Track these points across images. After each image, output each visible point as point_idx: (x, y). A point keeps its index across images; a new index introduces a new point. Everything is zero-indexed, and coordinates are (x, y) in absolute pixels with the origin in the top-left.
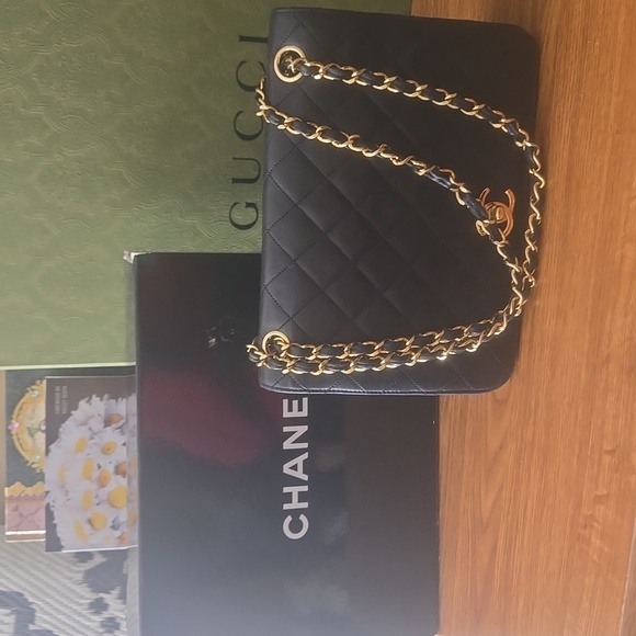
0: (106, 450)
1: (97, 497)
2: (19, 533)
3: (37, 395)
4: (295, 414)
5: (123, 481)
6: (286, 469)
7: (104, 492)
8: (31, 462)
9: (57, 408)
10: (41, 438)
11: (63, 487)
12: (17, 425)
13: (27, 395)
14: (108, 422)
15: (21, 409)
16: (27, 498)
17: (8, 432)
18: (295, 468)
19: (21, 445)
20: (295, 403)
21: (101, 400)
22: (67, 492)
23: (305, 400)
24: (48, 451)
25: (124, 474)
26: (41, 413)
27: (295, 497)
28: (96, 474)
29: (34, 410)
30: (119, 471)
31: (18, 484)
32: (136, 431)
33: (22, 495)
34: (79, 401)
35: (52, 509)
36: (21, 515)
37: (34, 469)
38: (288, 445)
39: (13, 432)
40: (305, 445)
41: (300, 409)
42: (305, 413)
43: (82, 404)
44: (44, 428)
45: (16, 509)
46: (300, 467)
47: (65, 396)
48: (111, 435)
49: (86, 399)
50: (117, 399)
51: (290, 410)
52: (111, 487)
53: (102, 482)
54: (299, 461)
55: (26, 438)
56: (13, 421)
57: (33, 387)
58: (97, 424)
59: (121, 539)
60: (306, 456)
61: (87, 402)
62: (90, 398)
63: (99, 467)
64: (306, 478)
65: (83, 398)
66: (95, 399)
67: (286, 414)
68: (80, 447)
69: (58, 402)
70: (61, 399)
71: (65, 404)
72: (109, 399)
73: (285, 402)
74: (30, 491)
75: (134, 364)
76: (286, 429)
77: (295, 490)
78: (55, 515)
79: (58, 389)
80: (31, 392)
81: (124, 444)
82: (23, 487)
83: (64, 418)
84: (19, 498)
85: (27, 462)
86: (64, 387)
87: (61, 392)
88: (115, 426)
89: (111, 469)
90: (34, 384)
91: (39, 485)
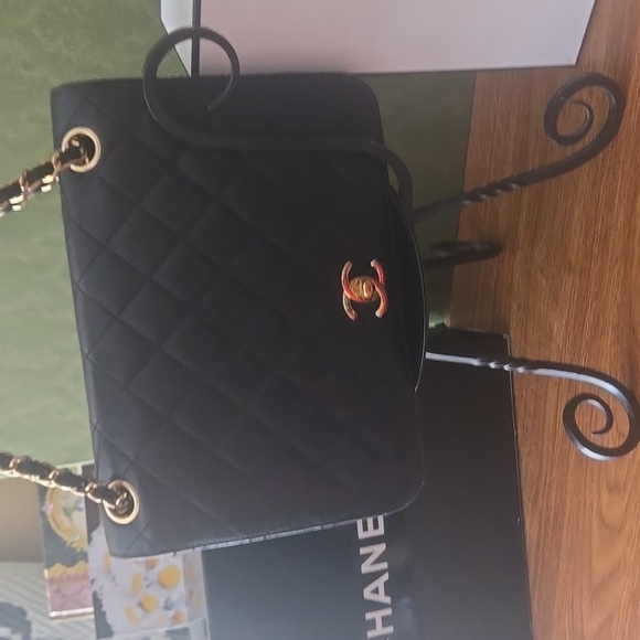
1: (146, 579)
2: (64, 613)
4: (372, 533)
6: (367, 593)
7: (153, 574)
8: (70, 542)
11: (109, 573)
12: (51, 506)
16: (69, 579)
17: (43, 514)
18: (376, 591)
19: (58, 526)
20: (370, 521)
22: (114, 579)
23: (381, 518)
24: (90, 539)
27: (379, 623)
31: (58, 565)
33: (64, 576)
35: (99, 597)
36: (64, 596)
37: (74, 550)
38: (366, 568)
39: (48, 513)
40: (385, 565)
41: (376, 526)
42: (381, 532)
44: (80, 506)
45: (58, 591)
46: (382, 590)
51: (365, 528)
52: (160, 568)
53: (150, 564)
54: (380, 583)
55: (62, 517)
56: (47, 503)
59: (176, 618)
60: (386, 577)
64: (388, 600)
67: (362, 535)
73: (359, 522)
74: (71, 571)
76: (363, 551)
77: (377, 616)
78: (104, 602)
82: (64, 568)
84: (61, 580)
85: (66, 542)
91: (80, 564)
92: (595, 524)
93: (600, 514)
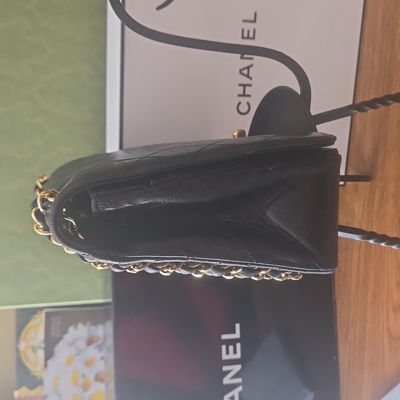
0: (89, 363)
1: (82, 398)
3: (39, 322)
4: (231, 356)
5: (102, 386)
7: (87, 395)
8: (33, 371)
9: (53, 333)
10: (41, 354)
11: (57, 391)
12: (24, 345)
13: (31, 321)
14: (90, 342)
15: (27, 332)
16: (31, 398)
17: (17, 350)
18: (232, 398)
20: (231, 348)
21: (85, 326)
22: (60, 396)
23: (238, 345)
24: (46, 365)
25: (102, 380)
26: (41, 335)
28: (81, 381)
29: (36, 333)
30: (98, 378)
31: (24, 388)
32: (112, 348)
33: (27, 396)
34: (68, 327)
37: (35, 377)
39: (21, 350)
40: (239, 380)
41: (235, 352)
42: (238, 356)
43: (71, 330)
44: (43, 345)
47: (59, 323)
48: (92, 352)
49: (74, 325)
51: (228, 353)
52: (92, 391)
53: (86, 387)
54: (236, 392)
55: (30, 354)
56: (21, 342)
57: (36, 316)
58: (82, 344)
60: (240, 389)
61: (75, 328)
62: (77, 325)
63: (84, 376)
65: (71, 325)
66: (80, 326)
67: (225, 357)
68: (70, 362)
70: (56, 326)
71: (59, 330)
72: (90, 325)
73: (224, 347)
74: (33, 393)
75: (110, 300)
76: (225, 368)
81: (102, 358)
82: (28, 390)
83: (58, 340)
84: (25, 399)
85: (30, 371)
87: (55, 320)
88: (95, 345)
89: (92, 377)
91: (39, 389)
92: (386, 340)
93: (389, 331)
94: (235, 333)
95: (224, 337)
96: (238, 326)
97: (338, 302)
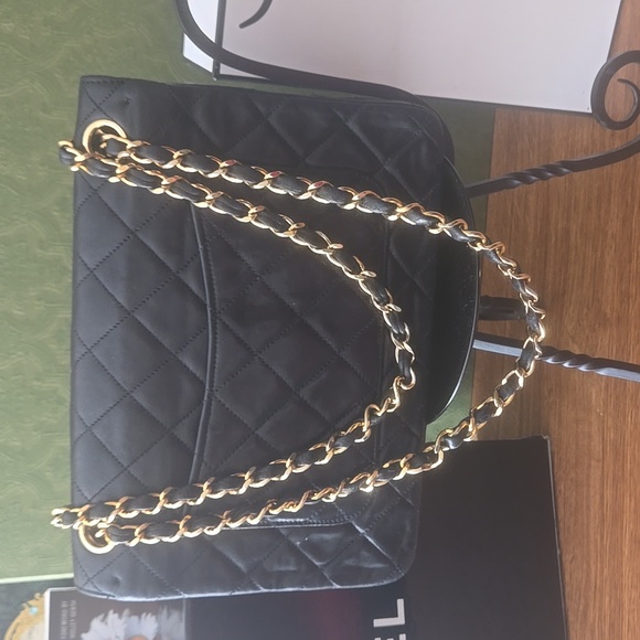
3: (36, 613)
9: (64, 630)
13: (23, 613)
15: (14, 632)
21: (120, 617)
29: (30, 634)
34: (91, 620)
43: (96, 623)
47: (74, 614)
49: (101, 617)
50: (140, 616)
57: (31, 602)
61: (103, 620)
62: (106, 616)
65: (96, 615)
66: (112, 617)
69: (64, 623)
70: (69, 618)
71: (73, 624)
72: (130, 616)
79: (64, 605)
80: (27, 609)
86: (74, 602)
87: (68, 608)
90: (32, 598)
94: (397, 616)
95: (378, 623)
96: (400, 603)
97: (567, 558)
